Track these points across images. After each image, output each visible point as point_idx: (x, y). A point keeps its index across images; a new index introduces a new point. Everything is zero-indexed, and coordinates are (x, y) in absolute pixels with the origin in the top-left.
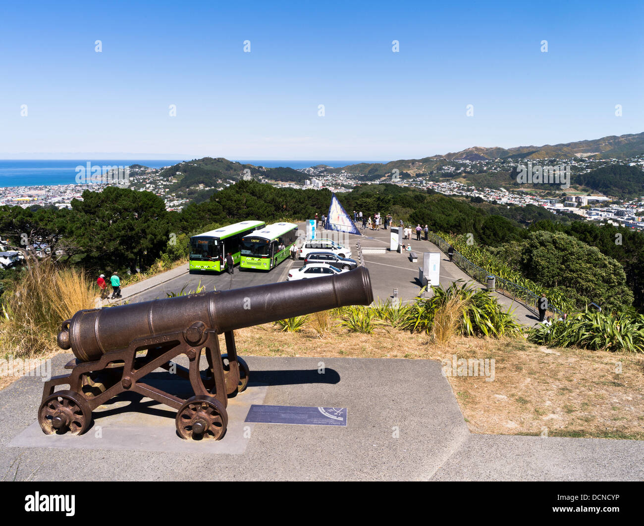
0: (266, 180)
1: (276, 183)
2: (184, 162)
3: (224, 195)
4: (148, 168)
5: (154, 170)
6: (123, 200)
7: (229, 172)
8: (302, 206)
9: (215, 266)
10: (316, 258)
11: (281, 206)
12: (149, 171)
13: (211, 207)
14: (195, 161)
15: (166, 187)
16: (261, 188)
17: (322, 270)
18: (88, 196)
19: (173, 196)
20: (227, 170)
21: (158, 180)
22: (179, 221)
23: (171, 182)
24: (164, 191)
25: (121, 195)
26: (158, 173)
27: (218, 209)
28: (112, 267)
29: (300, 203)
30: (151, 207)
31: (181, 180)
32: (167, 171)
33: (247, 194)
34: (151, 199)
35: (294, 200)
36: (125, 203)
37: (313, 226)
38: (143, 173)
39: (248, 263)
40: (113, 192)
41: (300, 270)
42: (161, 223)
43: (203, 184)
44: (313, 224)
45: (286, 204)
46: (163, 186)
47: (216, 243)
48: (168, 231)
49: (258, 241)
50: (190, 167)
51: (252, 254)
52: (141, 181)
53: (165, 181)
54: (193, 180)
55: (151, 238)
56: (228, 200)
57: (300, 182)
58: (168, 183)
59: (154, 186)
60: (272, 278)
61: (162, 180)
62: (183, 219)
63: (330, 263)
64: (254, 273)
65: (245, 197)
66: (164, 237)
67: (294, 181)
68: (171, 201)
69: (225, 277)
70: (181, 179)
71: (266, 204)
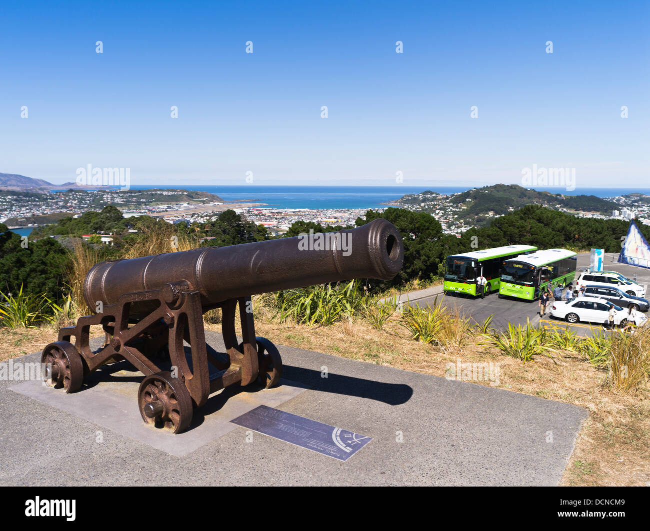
0: (565, 209)
1: (576, 212)
2: (475, 188)
3: (506, 221)
4: (439, 194)
5: (445, 197)
6: (401, 220)
7: (522, 200)
8: (599, 237)
9: (471, 289)
10: (593, 292)
11: (572, 235)
12: (440, 197)
13: (490, 233)
14: (487, 188)
15: (455, 213)
16: (550, 215)
17: (595, 305)
18: (371, 216)
19: (461, 223)
20: (520, 197)
21: (448, 206)
22: (456, 245)
23: (460, 208)
24: (453, 218)
25: (400, 216)
26: (448, 199)
27: (498, 235)
28: (385, 284)
29: (597, 233)
30: (428, 229)
31: (471, 207)
32: (457, 198)
33: (532, 221)
34: (428, 221)
35: (590, 230)
36: (402, 223)
37: (600, 256)
38: (434, 199)
39: (508, 290)
40: (393, 213)
41: (567, 303)
42: (436, 245)
43: (492, 212)
44: (599, 254)
45: (579, 233)
46: (452, 213)
47: (473, 264)
48: (442, 253)
49: (521, 266)
50: (481, 194)
51: (513, 280)
52: (432, 207)
53: (454, 208)
54: (483, 207)
55: (424, 259)
56: (509, 226)
57: (606, 212)
58: (457, 210)
59: (443, 212)
60: (534, 309)
61: (451, 206)
62: (461, 243)
63: (606, 299)
64: (515, 302)
65: (530, 223)
66: (437, 260)
67: (599, 211)
68: (458, 227)
69: (480, 302)
70: (471, 205)
71: (554, 232)
